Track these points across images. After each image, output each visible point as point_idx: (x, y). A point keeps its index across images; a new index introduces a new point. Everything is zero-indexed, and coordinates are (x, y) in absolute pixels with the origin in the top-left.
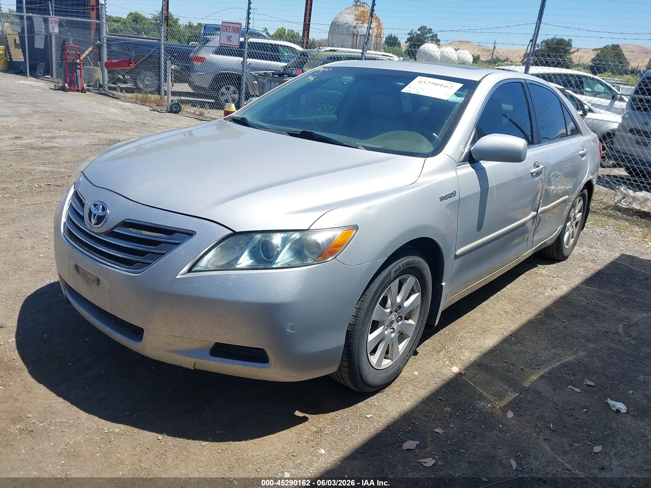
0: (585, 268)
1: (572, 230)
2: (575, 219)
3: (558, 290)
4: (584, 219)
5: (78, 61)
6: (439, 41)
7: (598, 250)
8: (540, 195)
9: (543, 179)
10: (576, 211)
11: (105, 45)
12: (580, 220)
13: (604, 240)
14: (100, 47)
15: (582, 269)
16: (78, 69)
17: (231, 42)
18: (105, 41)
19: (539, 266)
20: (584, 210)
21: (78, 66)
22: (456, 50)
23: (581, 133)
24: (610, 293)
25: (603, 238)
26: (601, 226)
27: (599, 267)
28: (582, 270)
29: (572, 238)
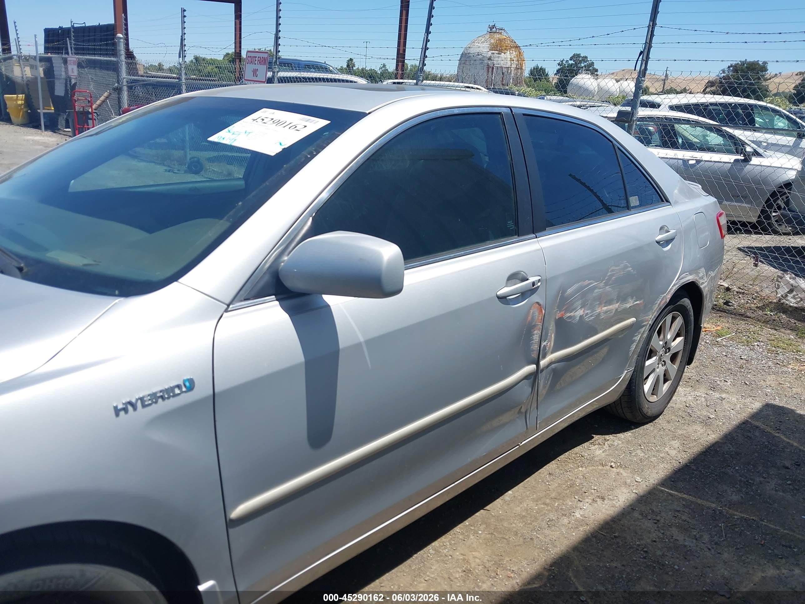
0: (685, 438)
1: (664, 368)
2: (669, 349)
3: (606, 502)
4: (689, 347)
5: (90, 110)
6: (597, 71)
7: (724, 396)
8: (540, 332)
9: (542, 302)
10: (669, 337)
11: (125, 88)
12: (682, 348)
13: (741, 372)
14: (119, 90)
15: (676, 443)
16: (90, 119)
17: (257, 77)
18: (125, 83)
19: (596, 437)
20: (687, 332)
21: (90, 116)
22: (617, 81)
23: (668, 201)
24: (714, 505)
25: (741, 367)
26: (746, 343)
27: (712, 437)
28: (676, 446)
29: (665, 382)
